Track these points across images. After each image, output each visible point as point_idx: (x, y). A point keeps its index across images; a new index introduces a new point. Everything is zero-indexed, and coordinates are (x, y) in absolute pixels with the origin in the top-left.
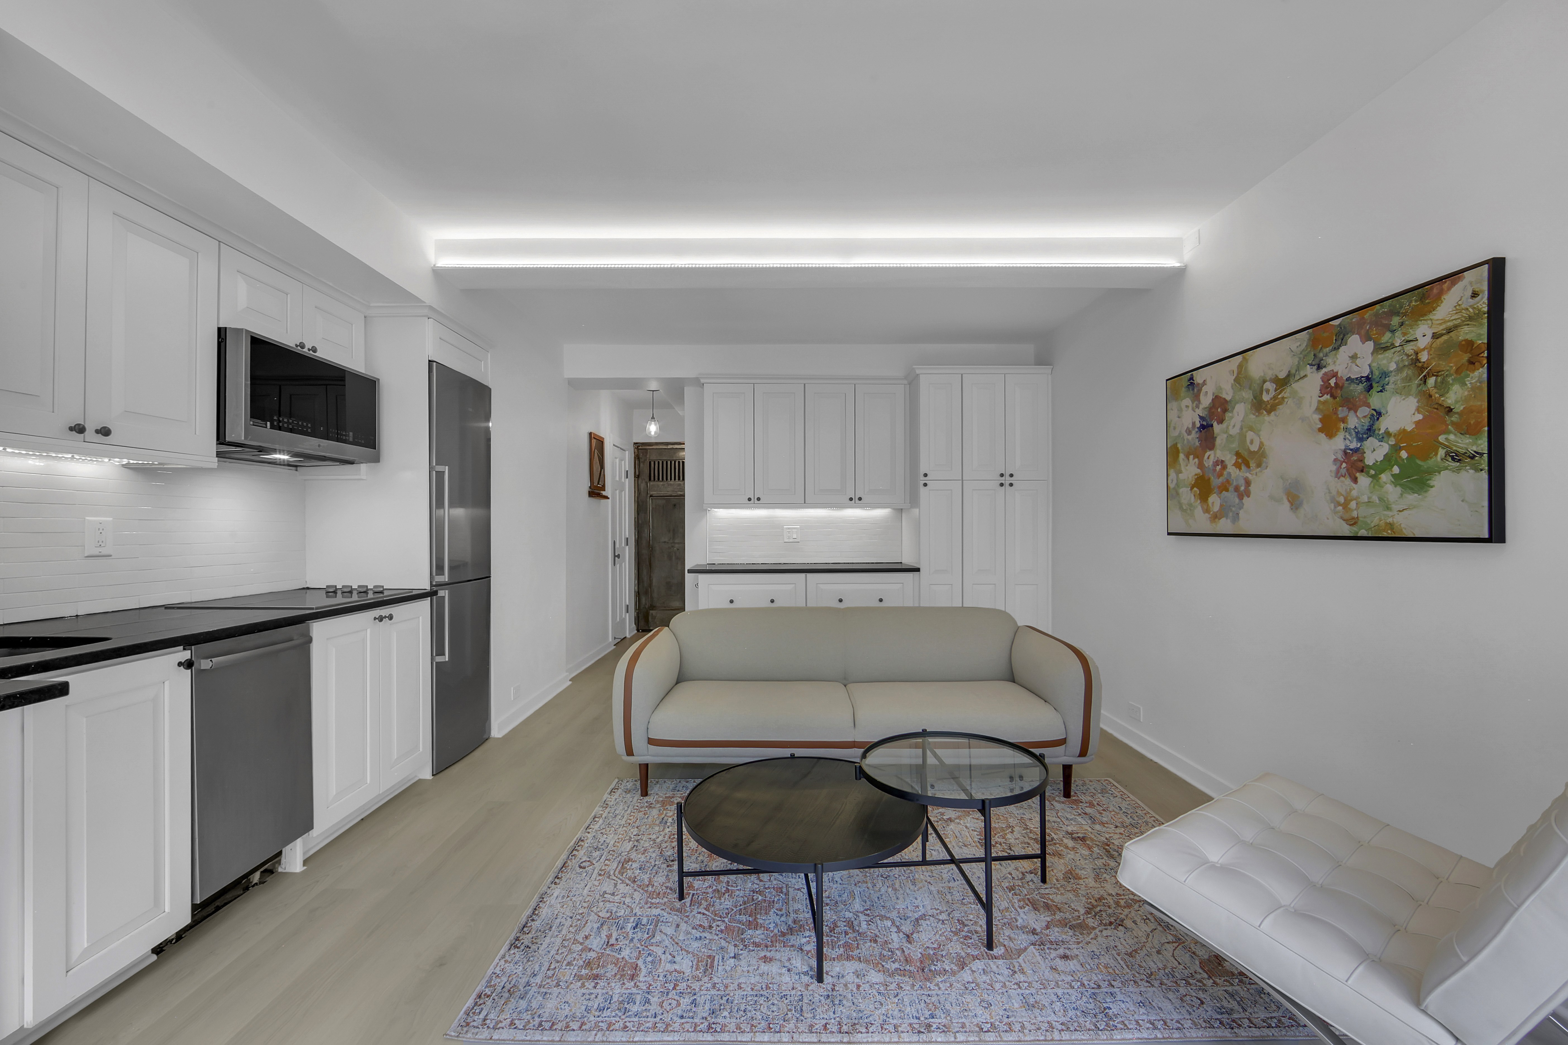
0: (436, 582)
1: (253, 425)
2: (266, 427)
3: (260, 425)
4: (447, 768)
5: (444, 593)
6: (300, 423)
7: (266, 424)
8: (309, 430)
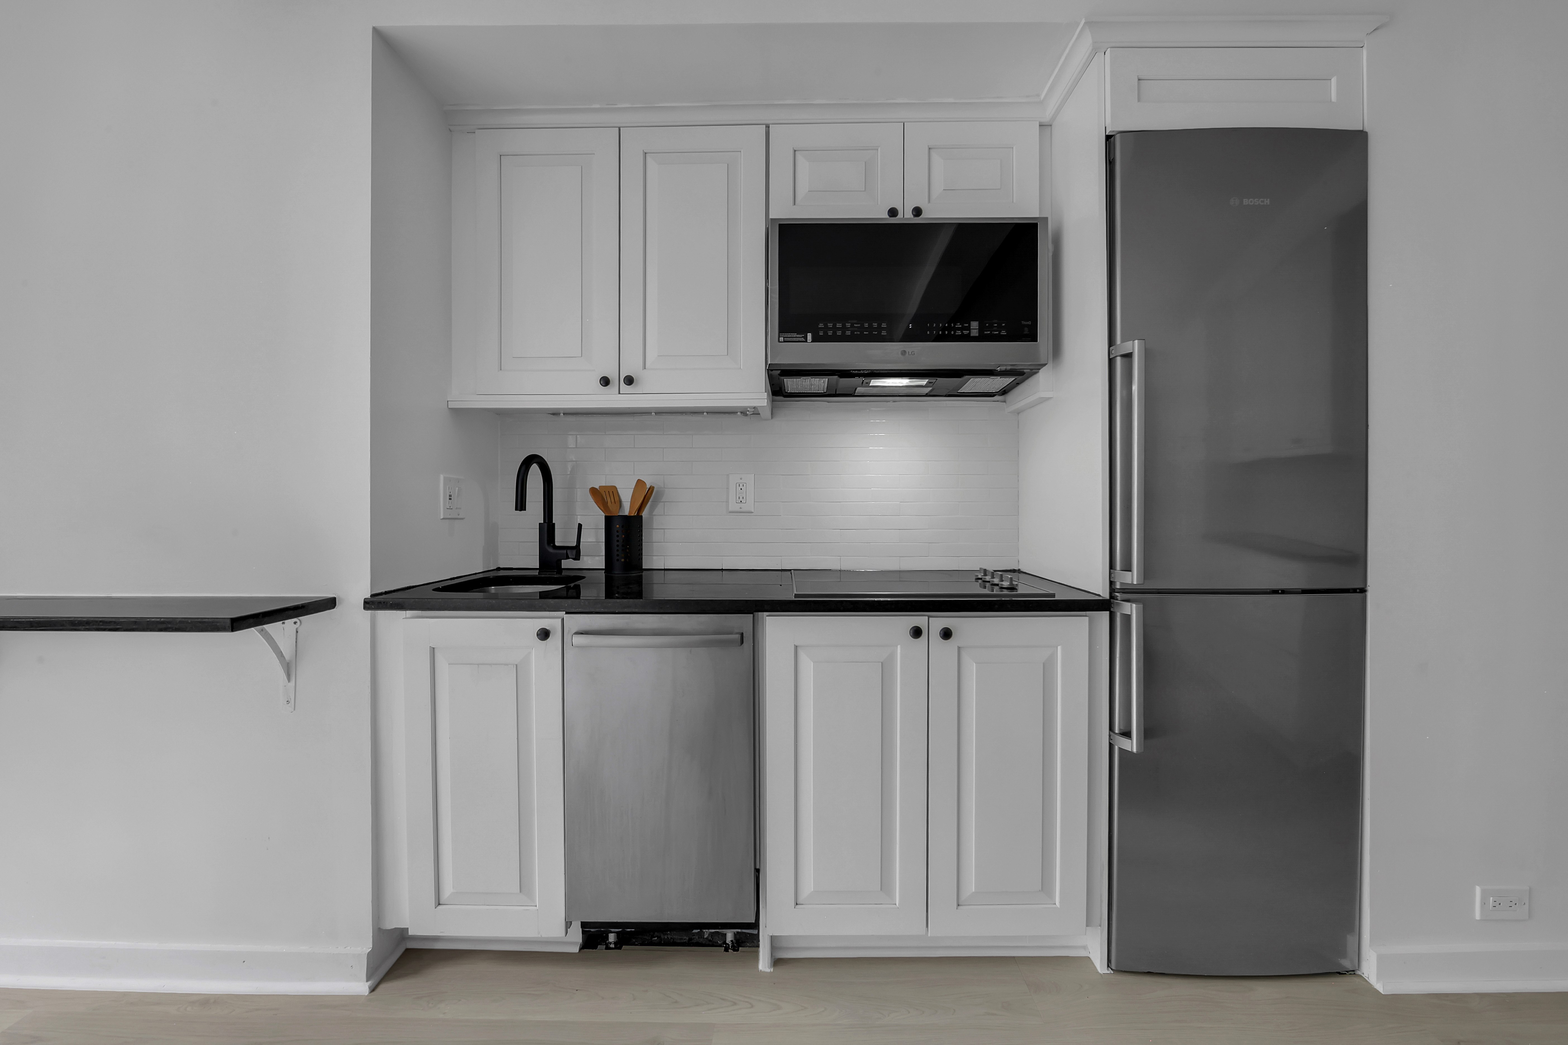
0: (1122, 584)
1: (784, 342)
2: (806, 341)
3: (794, 339)
4: (1149, 973)
5: (1132, 609)
6: (866, 325)
7: (806, 338)
8: (884, 333)
